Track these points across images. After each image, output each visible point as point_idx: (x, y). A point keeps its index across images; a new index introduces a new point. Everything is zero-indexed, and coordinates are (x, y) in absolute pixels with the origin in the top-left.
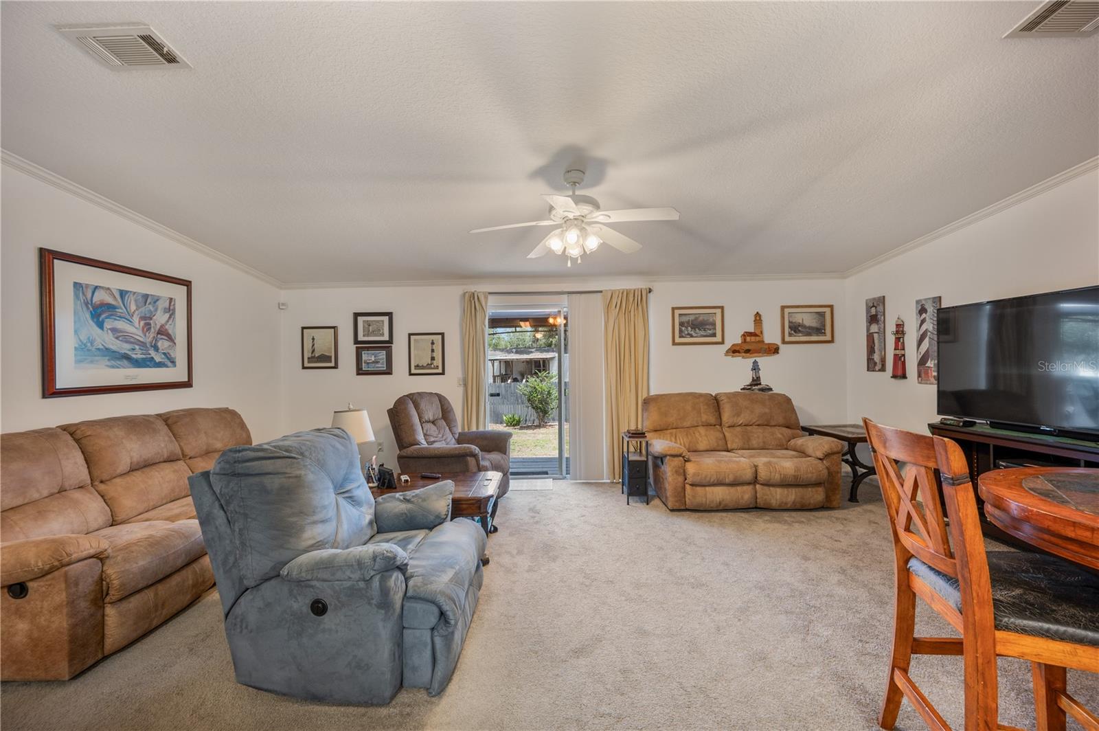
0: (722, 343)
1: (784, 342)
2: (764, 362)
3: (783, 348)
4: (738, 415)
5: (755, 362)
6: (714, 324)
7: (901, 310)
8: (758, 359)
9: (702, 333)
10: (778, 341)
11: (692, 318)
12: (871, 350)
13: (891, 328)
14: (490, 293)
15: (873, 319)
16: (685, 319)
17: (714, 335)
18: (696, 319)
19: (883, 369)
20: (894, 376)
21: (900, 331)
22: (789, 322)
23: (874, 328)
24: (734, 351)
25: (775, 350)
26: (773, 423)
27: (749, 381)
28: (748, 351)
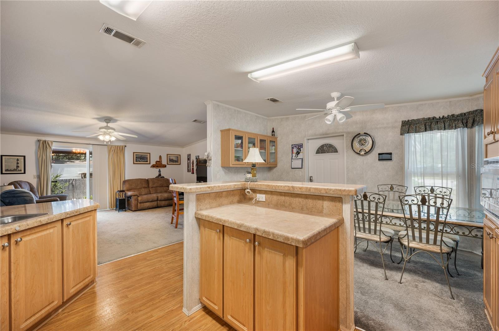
0: (150, 164)
1: (168, 164)
2: (162, 170)
3: (167, 166)
4: (154, 184)
5: (160, 170)
6: (147, 158)
7: (193, 158)
8: (160, 169)
9: (144, 161)
10: (166, 164)
11: (140, 156)
12: (188, 167)
13: (192, 162)
14: (54, 141)
15: (189, 159)
16: (137, 156)
17: (147, 161)
18: (141, 156)
19: (190, 172)
20: (192, 173)
21: (193, 163)
22: (169, 159)
23: (189, 162)
24: (153, 166)
25: (165, 166)
26: (163, 186)
27: (158, 175)
28: (157, 166)
